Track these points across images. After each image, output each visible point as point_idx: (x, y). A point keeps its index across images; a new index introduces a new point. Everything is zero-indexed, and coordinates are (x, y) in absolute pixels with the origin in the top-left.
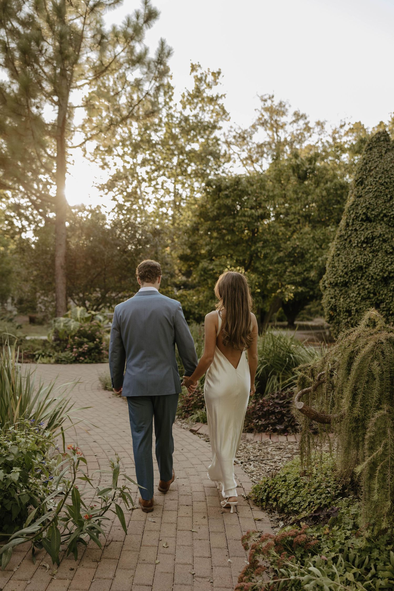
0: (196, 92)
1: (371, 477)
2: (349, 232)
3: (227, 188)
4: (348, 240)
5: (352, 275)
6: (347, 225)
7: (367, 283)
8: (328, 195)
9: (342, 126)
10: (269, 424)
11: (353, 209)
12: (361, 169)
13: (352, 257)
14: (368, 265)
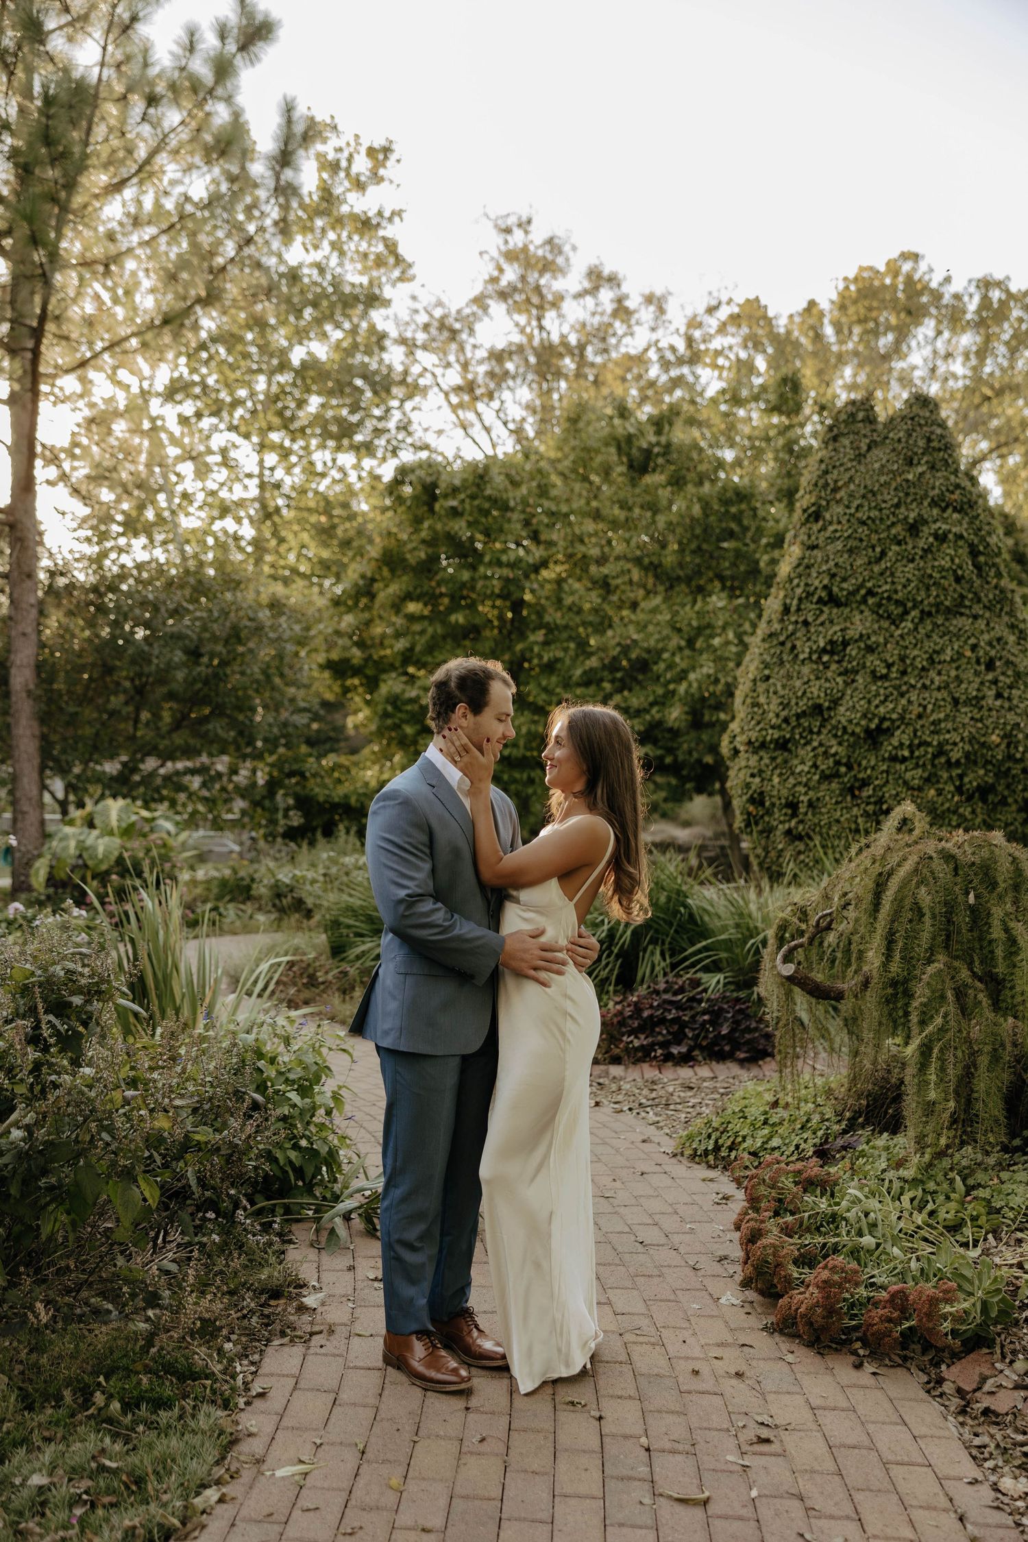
0: (322, 198)
1: (923, 1067)
2: (791, 628)
3: (455, 491)
4: (789, 645)
5: (799, 725)
6: (786, 610)
7: (834, 742)
8: (706, 516)
9: (711, 310)
10: (653, 1044)
11: (800, 576)
12: (816, 485)
13: (798, 683)
14: (836, 703)
